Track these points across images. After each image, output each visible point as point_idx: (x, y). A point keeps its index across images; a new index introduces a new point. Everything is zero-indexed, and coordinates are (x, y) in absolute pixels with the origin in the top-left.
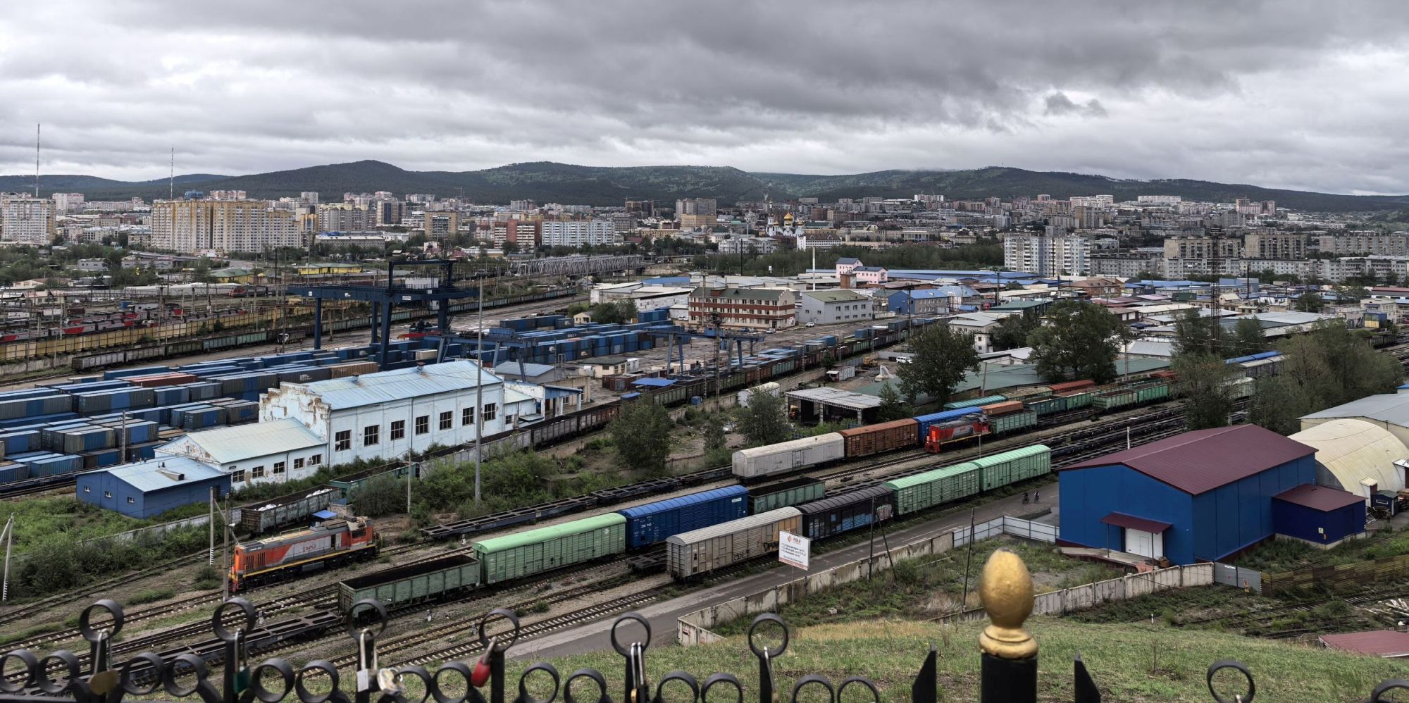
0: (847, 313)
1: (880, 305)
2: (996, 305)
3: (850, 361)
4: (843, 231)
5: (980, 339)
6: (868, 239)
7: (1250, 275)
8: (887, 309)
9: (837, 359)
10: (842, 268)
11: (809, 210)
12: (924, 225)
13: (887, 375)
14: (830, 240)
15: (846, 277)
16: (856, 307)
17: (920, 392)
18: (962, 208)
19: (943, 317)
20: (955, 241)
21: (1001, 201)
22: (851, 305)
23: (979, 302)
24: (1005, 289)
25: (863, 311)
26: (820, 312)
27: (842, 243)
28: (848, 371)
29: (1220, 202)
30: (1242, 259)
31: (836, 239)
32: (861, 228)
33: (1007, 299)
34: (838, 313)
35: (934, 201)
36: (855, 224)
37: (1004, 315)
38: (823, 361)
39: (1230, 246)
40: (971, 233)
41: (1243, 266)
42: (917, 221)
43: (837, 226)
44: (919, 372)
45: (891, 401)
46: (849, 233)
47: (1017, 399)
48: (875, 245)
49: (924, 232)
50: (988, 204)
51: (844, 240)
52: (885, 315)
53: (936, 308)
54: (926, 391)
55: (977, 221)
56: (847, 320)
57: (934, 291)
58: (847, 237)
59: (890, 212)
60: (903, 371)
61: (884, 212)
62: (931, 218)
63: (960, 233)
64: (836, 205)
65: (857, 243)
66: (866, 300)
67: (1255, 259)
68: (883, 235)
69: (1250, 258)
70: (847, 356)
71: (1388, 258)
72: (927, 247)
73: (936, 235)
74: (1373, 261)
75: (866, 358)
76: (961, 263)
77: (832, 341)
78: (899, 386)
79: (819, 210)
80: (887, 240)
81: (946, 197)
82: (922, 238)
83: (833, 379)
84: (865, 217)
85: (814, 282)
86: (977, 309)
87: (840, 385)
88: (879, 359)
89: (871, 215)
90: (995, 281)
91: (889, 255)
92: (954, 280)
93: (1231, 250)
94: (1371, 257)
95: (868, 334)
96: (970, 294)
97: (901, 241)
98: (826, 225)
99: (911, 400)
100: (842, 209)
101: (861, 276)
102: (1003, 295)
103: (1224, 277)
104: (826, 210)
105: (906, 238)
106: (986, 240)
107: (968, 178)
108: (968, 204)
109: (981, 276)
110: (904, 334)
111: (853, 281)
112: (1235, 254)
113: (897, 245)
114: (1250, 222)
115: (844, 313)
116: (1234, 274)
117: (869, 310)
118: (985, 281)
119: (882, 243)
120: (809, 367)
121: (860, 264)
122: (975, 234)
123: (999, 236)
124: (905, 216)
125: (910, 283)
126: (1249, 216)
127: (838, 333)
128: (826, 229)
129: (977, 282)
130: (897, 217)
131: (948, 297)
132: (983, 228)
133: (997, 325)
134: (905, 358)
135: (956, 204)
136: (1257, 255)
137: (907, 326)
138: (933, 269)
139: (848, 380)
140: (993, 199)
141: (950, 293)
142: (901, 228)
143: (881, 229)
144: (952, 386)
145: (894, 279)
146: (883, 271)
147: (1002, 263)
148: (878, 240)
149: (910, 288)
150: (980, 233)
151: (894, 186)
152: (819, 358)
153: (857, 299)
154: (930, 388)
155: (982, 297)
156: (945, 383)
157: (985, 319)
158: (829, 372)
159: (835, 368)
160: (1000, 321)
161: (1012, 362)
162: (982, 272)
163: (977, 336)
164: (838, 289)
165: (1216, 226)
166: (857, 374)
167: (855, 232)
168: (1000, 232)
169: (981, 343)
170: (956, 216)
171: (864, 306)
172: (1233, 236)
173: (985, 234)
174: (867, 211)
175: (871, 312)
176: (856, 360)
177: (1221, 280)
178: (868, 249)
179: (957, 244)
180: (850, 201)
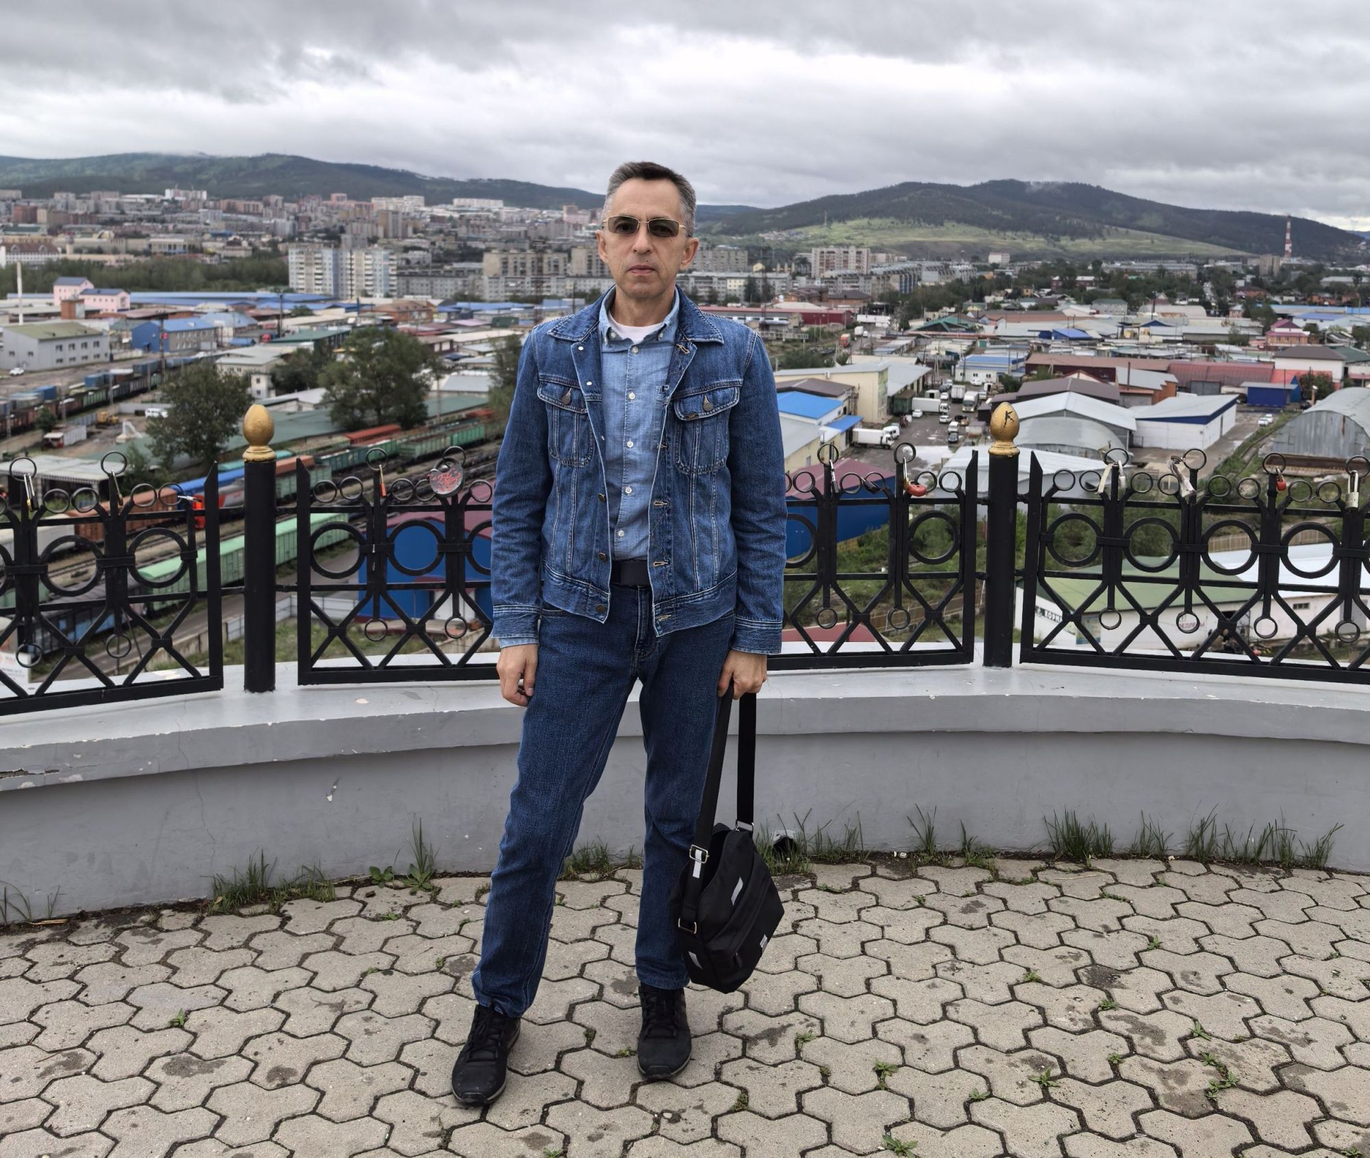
0: (73, 354)
1: (120, 341)
2: (278, 336)
3: (79, 419)
4: (61, 239)
5: (258, 381)
6: (100, 251)
7: (576, 295)
8: (131, 346)
9: (60, 418)
10: (63, 291)
11: (9, 208)
12: (179, 232)
13: (132, 434)
14: (43, 252)
15: (70, 304)
16: (85, 345)
17: (179, 452)
18: (231, 209)
19: (209, 354)
20: (224, 253)
21: (284, 201)
22: (78, 343)
23: (256, 334)
24: (289, 316)
25: (97, 351)
26: (31, 354)
27: (61, 256)
28: (75, 432)
29: (547, 208)
30: (568, 276)
31: (52, 250)
32: (90, 235)
33: (290, 328)
34: (59, 355)
35: (193, 200)
36: (80, 229)
37: (289, 349)
38: (39, 422)
39: (556, 261)
40: (245, 243)
41: (569, 284)
42: (171, 226)
43: (53, 232)
44: (178, 427)
45: (138, 468)
46: (71, 242)
47: (306, 453)
48: (110, 259)
49: (179, 240)
50: (267, 204)
51: (64, 251)
52: (128, 354)
53: (198, 343)
54: (187, 451)
55: (252, 227)
56: (73, 363)
57: (195, 320)
58: (69, 248)
59: (131, 213)
60: (155, 426)
61: (123, 213)
62: (189, 222)
63: (230, 243)
64: (50, 203)
65: (85, 257)
66: (100, 334)
67: (582, 277)
68: (122, 244)
69: (577, 276)
70: (74, 412)
71: (710, 274)
72: (185, 262)
73: (197, 245)
74: (697, 278)
75: (102, 414)
76: (232, 283)
77: (51, 394)
78: (149, 447)
79: (24, 209)
80: (128, 252)
81: (209, 194)
82: (179, 249)
83: (55, 444)
84: (93, 219)
85: (21, 312)
86: (253, 343)
87: (65, 451)
88: (120, 414)
89: (103, 217)
90: (277, 305)
91: (131, 273)
92: (223, 306)
93: (556, 267)
94: (695, 273)
95: (104, 382)
96: (244, 322)
97: (147, 253)
98: (35, 230)
99: (167, 464)
100: (59, 207)
101: (91, 302)
102: (287, 323)
103: (549, 297)
104: (35, 209)
105: (154, 249)
106: (265, 254)
107: (240, 169)
108: (240, 204)
109: (259, 299)
110: (155, 379)
111: (79, 309)
112: (561, 271)
113: (142, 259)
114: (578, 233)
115: (67, 354)
116: (560, 294)
117: (104, 348)
118: (264, 305)
119: (122, 257)
120: (17, 431)
121: (90, 286)
122: (250, 244)
123: (281, 247)
124: (153, 219)
125: (161, 310)
126: (577, 226)
127: (59, 383)
128: (36, 236)
129: (253, 307)
130: (141, 220)
131: (215, 329)
132: (260, 236)
133: (281, 362)
134: (154, 411)
135: (224, 203)
136: (584, 272)
137: (159, 368)
138: (195, 290)
139: (77, 444)
140: (274, 198)
141: (217, 323)
142: (147, 236)
143: (118, 236)
144: (222, 442)
145: (140, 305)
146: (123, 294)
147: (285, 281)
148: (115, 251)
149: (163, 317)
150: (257, 243)
151: (137, 177)
152: (32, 418)
153: (87, 334)
154: (193, 447)
155: (261, 327)
156: (213, 439)
157: (265, 355)
158: (50, 435)
159: (58, 430)
160: (285, 357)
161: (300, 408)
162: (261, 293)
163: (254, 378)
164: (58, 320)
165: (541, 238)
166: (90, 435)
167: (80, 240)
168: (284, 241)
169: (260, 385)
170: (225, 219)
171: (97, 344)
172: (559, 250)
173: (264, 245)
174: (97, 211)
175: (109, 351)
176: (88, 417)
177: (545, 301)
178: (100, 265)
179: (226, 258)
180: (71, 196)
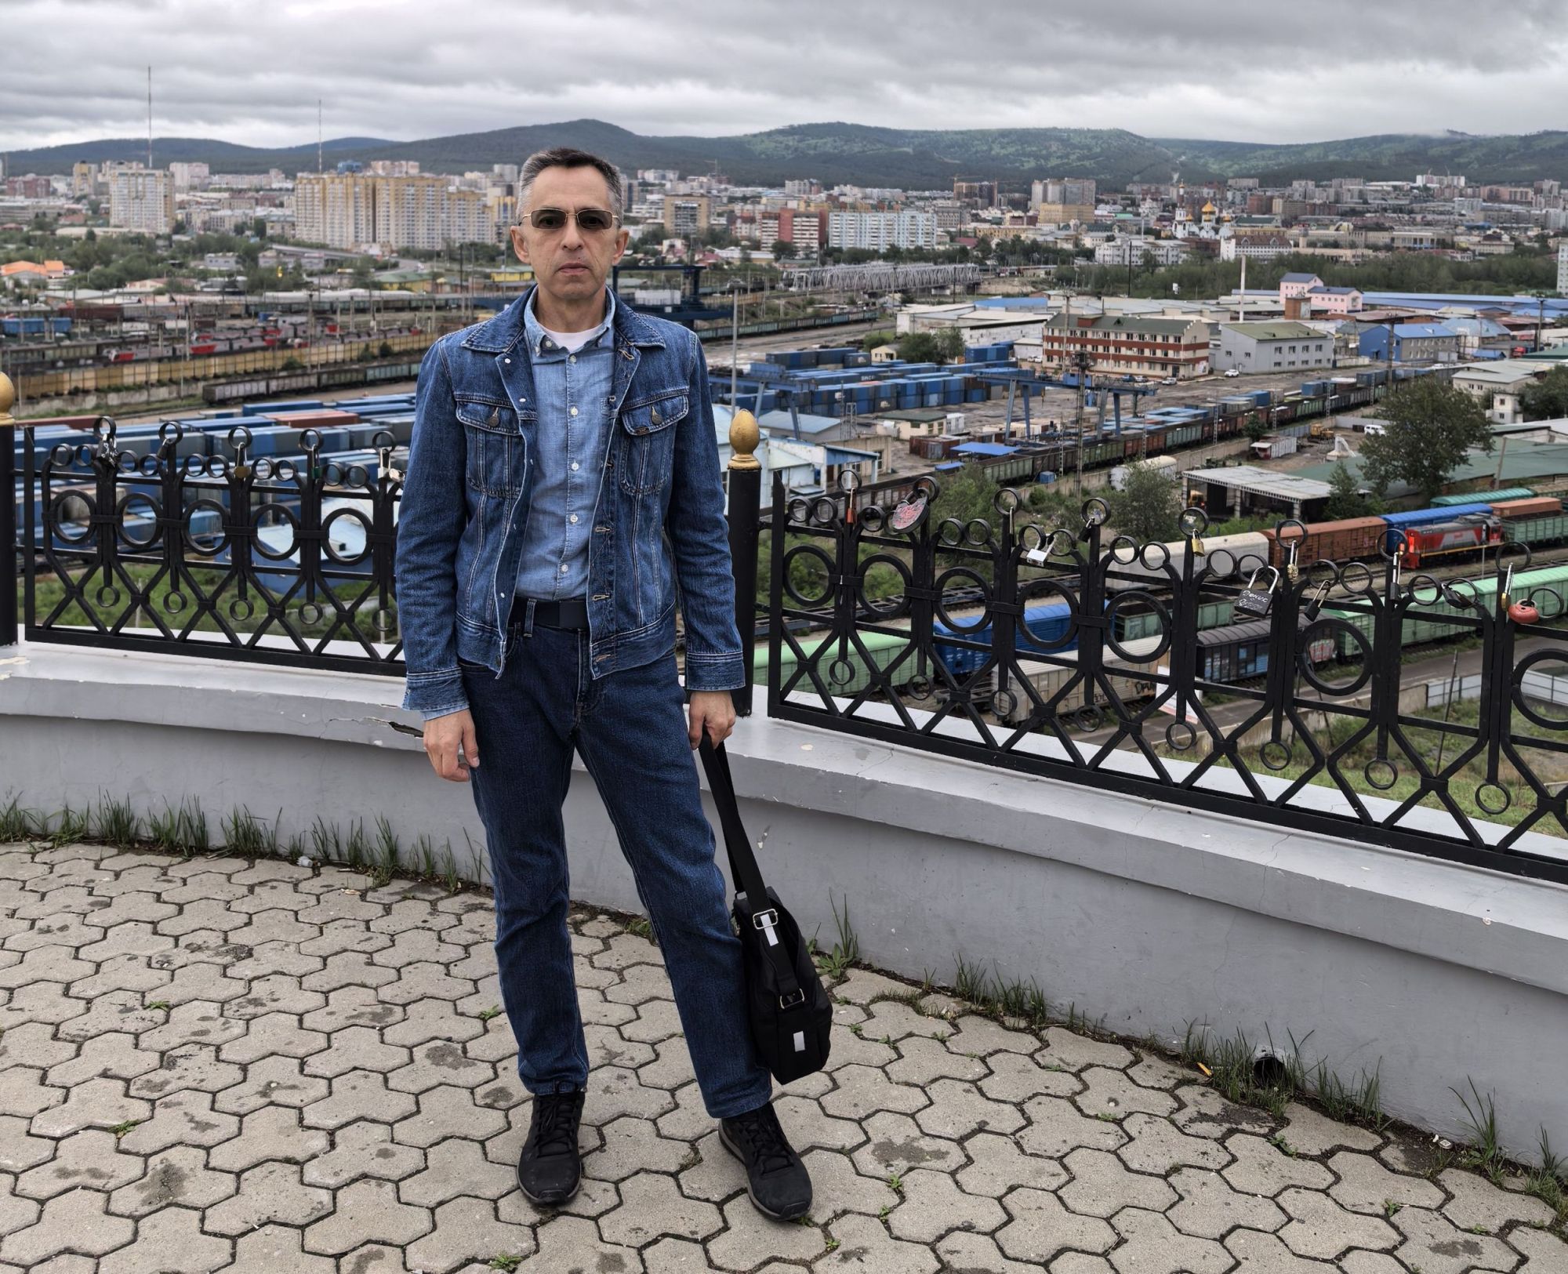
0: (1292, 357)
1: (1346, 346)
2: (1534, 350)
3: (1290, 429)
4: (1295, 231)
5: (1502, 402)
6: (1336, 245)
8: (1358, 352)
9: (1270, 426)
10: (1290, 288)
11: (1244, 197)
12: (1429, 224)
13: (1344, 451)
14: (1274, 245)
15: (1295, 302)
16: (1306, 348)
17: (1395, 478)
18: (1493, 197)
19: (1446, 366)
20: (1479, 249)
21: (1561, 187)
22: (1299, 346)
23: (1506, 347)
24: (1552, 326)
25: (1319, 355)
26: (1248, 354)
27: (1293, 250)
28: (1284, 443)
31: (1284, 243)
32: (1326, 227)
33: (1553, 341)
34: (1278, 358)
35: (1448, 186)
36: (1317, 220)
37: (1546, 366)
38: (1248, 429)
40: (1506, 238)
42: (1419, 218)
43: (1287, 224)
44: (1396, 449)
45: (1346, 491)
46: (1305, 235)
47: (1552, 494)
48: (1346, 254)
49: (1427, 234)
50: (1538, 191)
51: (1297, 245)
52: (1353, 362)
53: (1436, 353)
54: (1404, 477)
55: (1518, 218)
56: (1292, 368)
57: (1434, 326)
58: (1302, 241)
59: (1375, 202)
60: (1371, 446)
61: (1366, 202)
62: (1442, 213)
63: (1488, 238)
64: (1288, 191)
65: (1318, 251)
66: (1324, 337)
68: (1360, 238)
70: (1286, 422)
72: (1431, 259)
73: (1448, 239)
75: (1316, 426)
76: (1485, 284)
77: (1264, 399)
78: (1361, 468)
79: (1260, 199)
80: (1367, 247)
81: (1469, 179)
82: (1425, 244)
83: (1262, 455)
84: (1335, 209)
85: (1242, 309)
86: (1503, 356)
87: (1272, 464)
88: (1336, 428)
89: (1341, 206)
90: (1537, 313)
91: (1368, 270)
92: (1470, 310)
95: (1322, 391)
96: (1494, 331)
97: (1388, 248)
98: (1269, 221)
99: (1380, 490)
100: (1296, 197)
101: (1318, 302)
102: (1547, 335)
104: (1271, 198)
105: (1398, 243)
106: (1531, 250)
107: (1509, 151)
108: (1505, 191)
109: (1516, 305)
110: (1380, 391)
111: (1305, 309)
113: (1382, 255)
115: (1287, 357)
117: (1327, 353)
118: (1521, 312)
119: (1359, 252)
120: (1224, 437)
121: (1319, 283)
122: (1512, 239)
123: (1551, 242)
124: (1399, 210)
125: (1393, 313)
127: (1275, 388)
128: (1269, 228)
129: (1508, 314)
130: (1385, 210)
131: (1458, 337)
132: (1526, 229)
133: (1534, 381)
134: (1376, 427)
135: (1485, 191)
137: (1388, 379)
138: (1439, 291)
139: (1286, 457)
140: (1547, 184)
141: (1461, 330)
142: (1392, 228)
143: (1357, 228)
144: (1446, 470)
145: (1373, 307)
146: (1355, 293)
147: (1554, 286)
148: (1353, 246)
149: (1400, 320)
150: (1522, 238)
151: (1385, 163)
152: (1241, 423)
153: (1310, 336)
154: (1411, 473)
155: (1514, 338)
156: (1436, 466)
157: (1516, 372)
158: (1256, 445)
159: (1266, 439)
160: (1538, 375)
161: (1552, 438)
162: (1519, 298)
163: (1497, 398)
164: (1281, 320)
166: (1300, 449)
167: (1315, 232)
168: (1555, 236)
169: (1505, 407)
170: (1484, 209)
171: (1319, 348)
173: (1530, 239)
174: (1337, 201)
175: (1332, 357)
176: (1301, 429)
178: (1334, 260)
179: (1481, 254)
180: (1311, 184)
